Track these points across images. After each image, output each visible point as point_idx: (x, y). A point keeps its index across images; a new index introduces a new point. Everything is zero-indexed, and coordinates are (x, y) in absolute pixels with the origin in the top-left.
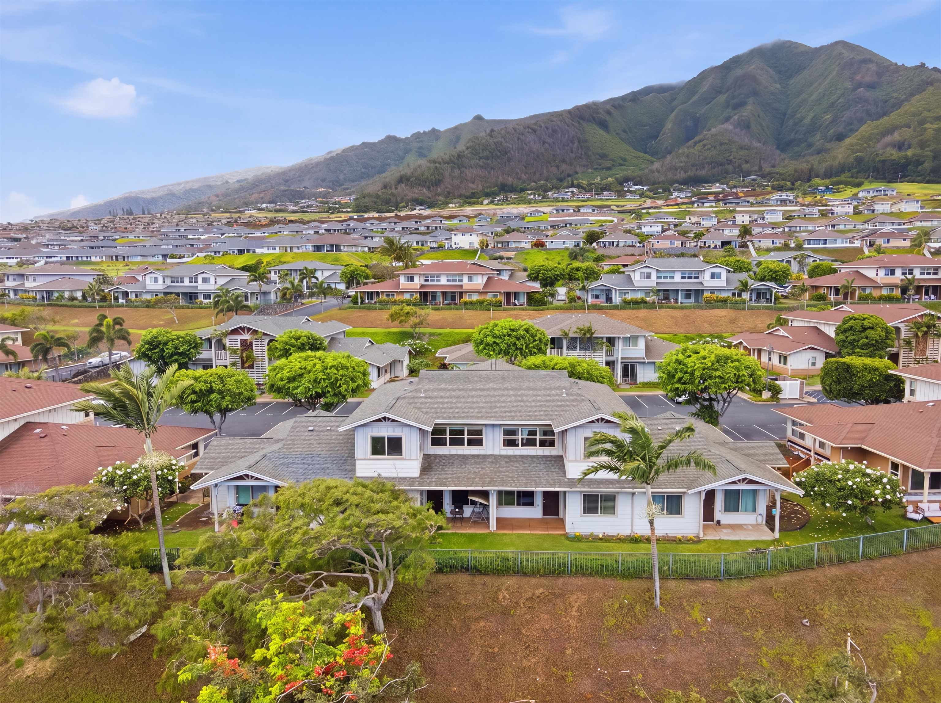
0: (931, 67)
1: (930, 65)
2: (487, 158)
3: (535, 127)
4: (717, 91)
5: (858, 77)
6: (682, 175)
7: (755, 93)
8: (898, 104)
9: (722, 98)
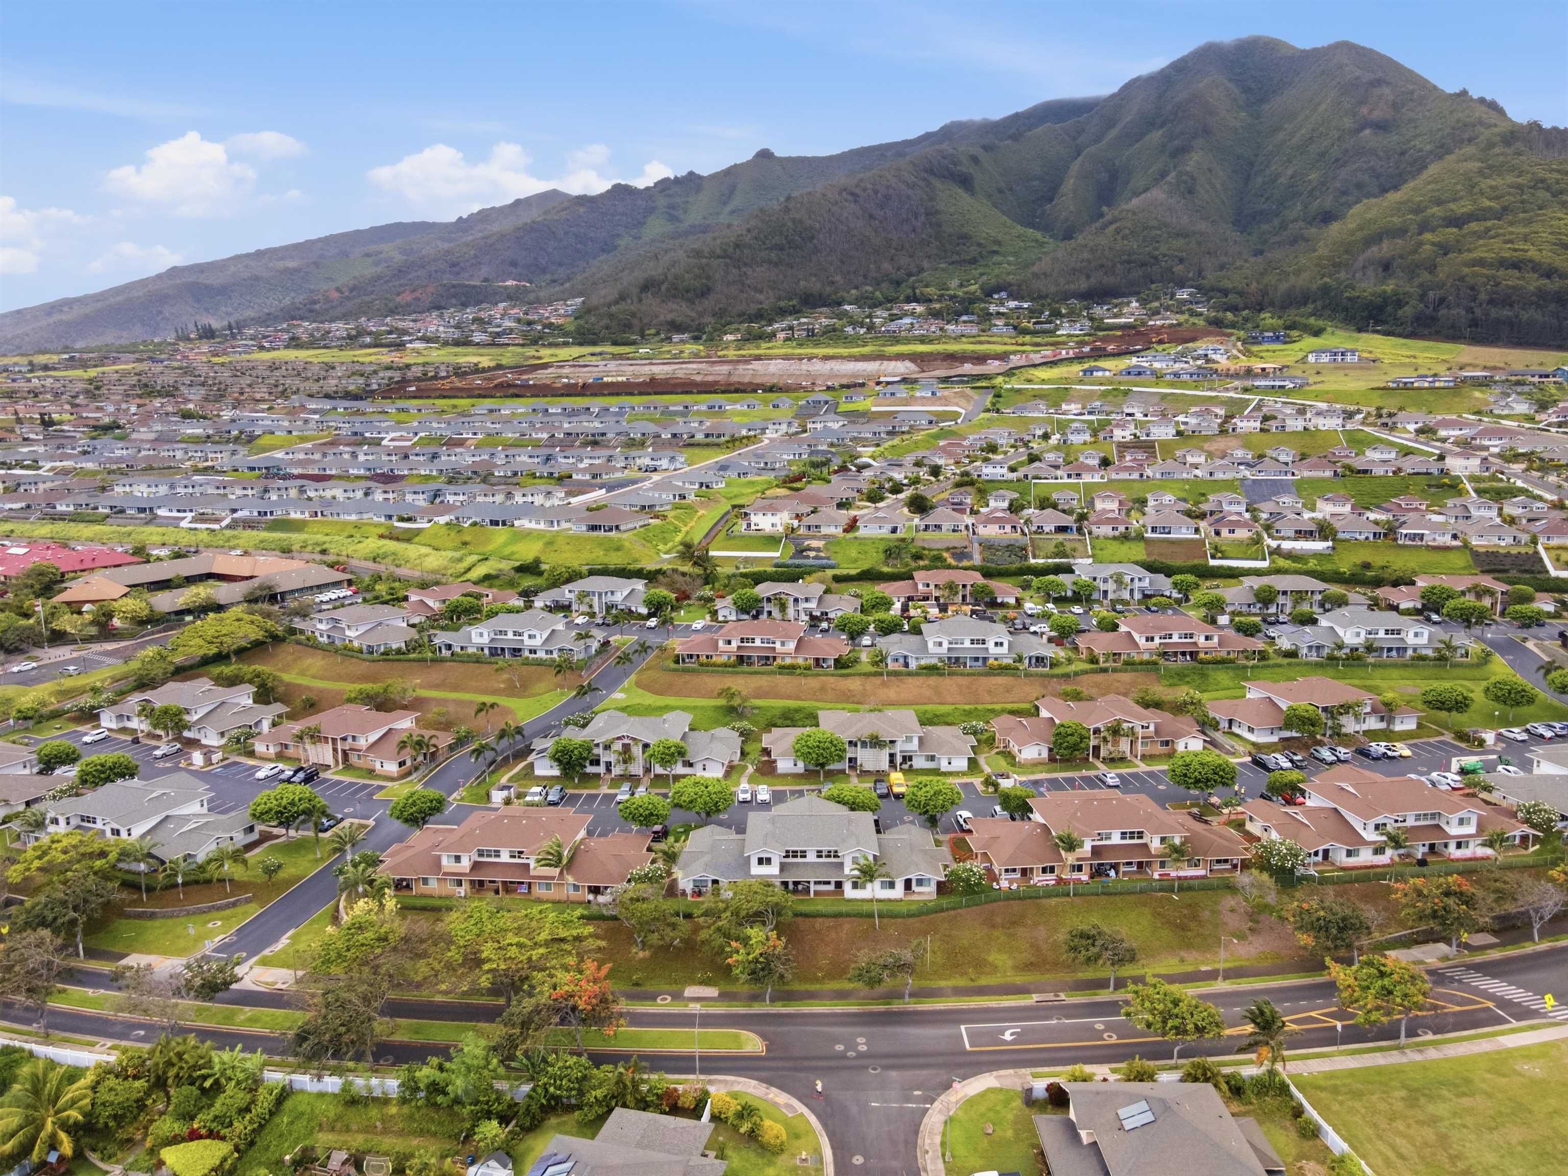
0: (1475, 97)
1: (1475, 94)
2: (781, 248)
3: (857, 191)
4: (1149, 123)
5: (1365, 110)
6: (1083, 285)
7: (1207, 132)
8: (1420, 165)
9: (1156, 136)
